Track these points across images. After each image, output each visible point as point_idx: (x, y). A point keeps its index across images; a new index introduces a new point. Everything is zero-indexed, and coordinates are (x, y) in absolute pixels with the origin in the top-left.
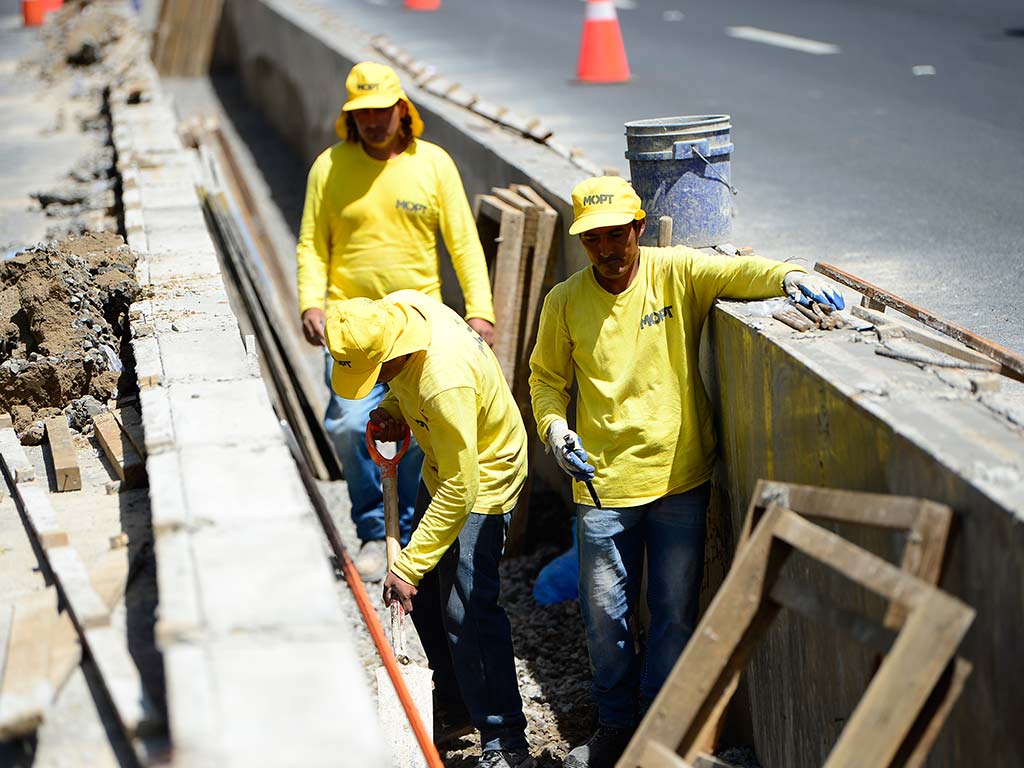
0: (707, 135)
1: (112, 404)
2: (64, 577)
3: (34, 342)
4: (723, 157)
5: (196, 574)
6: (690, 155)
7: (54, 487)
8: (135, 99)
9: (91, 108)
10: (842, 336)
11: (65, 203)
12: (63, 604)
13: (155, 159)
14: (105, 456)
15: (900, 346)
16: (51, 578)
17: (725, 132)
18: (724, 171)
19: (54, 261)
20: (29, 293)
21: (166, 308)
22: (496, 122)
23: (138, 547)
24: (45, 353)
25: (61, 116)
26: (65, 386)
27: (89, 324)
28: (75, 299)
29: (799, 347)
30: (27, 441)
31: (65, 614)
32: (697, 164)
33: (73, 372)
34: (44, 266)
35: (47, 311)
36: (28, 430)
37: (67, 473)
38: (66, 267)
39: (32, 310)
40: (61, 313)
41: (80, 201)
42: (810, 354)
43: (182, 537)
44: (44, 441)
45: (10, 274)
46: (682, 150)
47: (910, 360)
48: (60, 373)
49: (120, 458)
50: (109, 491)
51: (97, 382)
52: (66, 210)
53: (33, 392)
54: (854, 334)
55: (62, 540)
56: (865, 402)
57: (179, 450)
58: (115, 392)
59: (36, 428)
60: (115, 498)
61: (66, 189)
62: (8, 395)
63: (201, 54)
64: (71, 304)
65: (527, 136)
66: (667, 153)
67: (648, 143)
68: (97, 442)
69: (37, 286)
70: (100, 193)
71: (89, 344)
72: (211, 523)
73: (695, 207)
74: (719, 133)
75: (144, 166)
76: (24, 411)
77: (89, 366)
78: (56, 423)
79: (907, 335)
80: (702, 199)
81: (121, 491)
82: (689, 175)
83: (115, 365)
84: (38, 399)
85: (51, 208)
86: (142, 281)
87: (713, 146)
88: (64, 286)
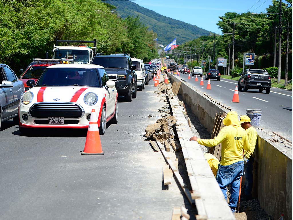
0: (258, 112)
1: (173, 140)
2: (170, 164)
3: (163, 130)
4: (260, 115)
5: (191, 166)
6: (255, 115)
7: (166, 151)
8: (172, 98)
9: (165, 98)
10: (279, 143)
11: (163, 111)
12: (170, 167)
13: (176, 106)
14: (173, 147)
15: (287, 145)
16: (168, 163)
17: (261, 112)
18: (260, 117)
19: (166, 119)
20: (163, 123)
21: (181, 128)
22: (223, 106)
23: (179, 161)
24: (165, 132)
25: (161, 99)
26: (167, 137)
27: (170, 129)
28: (169, 125)
29: (273, 144)
30: (162, 144)
31: (170, 169)
32: (256, 116)
33: (168, 135)
34: (165, 120)
35: (165, 126)
36: (162, 142)
37: (168, 149)
38: (168, 120)
39: (163, 126)
40: (167, 127)
41: (165, 111)
42: (274, 145)
43: (189, 160)
44: (164, 144)
45: (160, 120)
46: (254, 114)
47: (289, 148)
48: (166, 135)
49: (175, 148)
50: (174, 152)
51: (171, 137)
52: (163, 112)
53: (162, 137)
54: (280, 143)
55: (169, 158)
56: (283, 153)
57: (186, 148)
58: (174, 138)
59: (163, 142)
60: (175, 153)
61: (163, 109)
62: (159, 137)
63: (177, 92)
64: (168, 126)
65: (228, 109)
66: (252, 114)
67: (250, 112)
68: (171, 145)
69: (164, 123)
70: (168, 110)
71: (170, 131)
72: (193, 159)
73: (255, 122)
74: (260, 112)
75: (175, 107)
76: (161, 139)
77: (170, 134)
78: (166, 141)
79: (288, 144)
80: (256, 121)
81: (175, 152)
82: (255, 117)
83: (174, 135)
84: (163, 138)
85: (161, 112)
86: (177, 124)
87: (259, 114)
88: (168, 123)
